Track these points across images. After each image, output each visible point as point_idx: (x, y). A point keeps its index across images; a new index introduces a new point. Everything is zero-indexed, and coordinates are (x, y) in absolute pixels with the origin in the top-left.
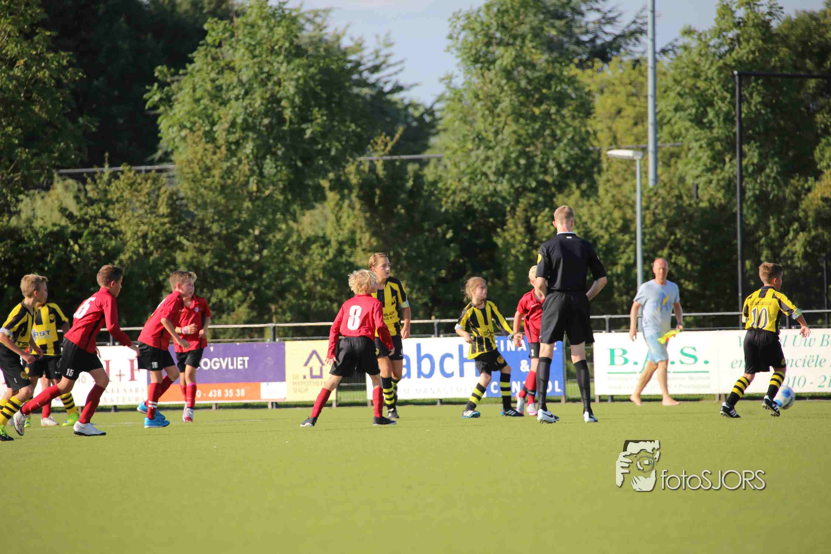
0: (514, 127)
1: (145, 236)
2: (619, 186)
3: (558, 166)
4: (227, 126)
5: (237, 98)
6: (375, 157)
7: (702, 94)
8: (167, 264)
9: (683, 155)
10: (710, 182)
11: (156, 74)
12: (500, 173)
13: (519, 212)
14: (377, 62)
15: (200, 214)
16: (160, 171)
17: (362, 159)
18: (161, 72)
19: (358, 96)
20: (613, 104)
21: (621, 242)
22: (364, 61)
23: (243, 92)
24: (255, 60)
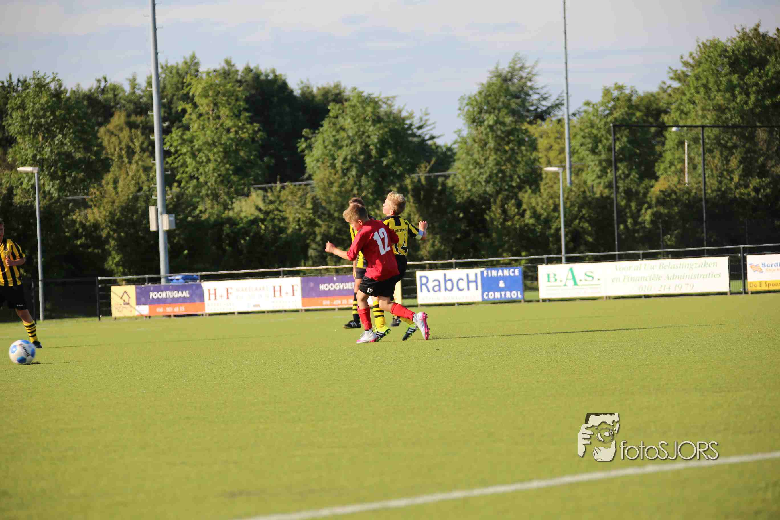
0: (495, 157)
1: (299, 220)
2: (552, 187)
3: (519, 177)
4: (341, 160)
5: (347, 146)
6: (420, 174)
7: (595, 136)
8: (311, 235)
9: (585, 169)
10: (600, 183)
11: (304, 133)
12: (487, 182)
13: (498, 201)
14: (421, 124)
15: (328, 207)
16: (306, 185)
17: (413, 175)
18: (306, 132)
19: (411, 142)
20: (548, 143)
21: (553, 217)
22: (414, 123)
23: (350, 142)
24: (356, 125)
